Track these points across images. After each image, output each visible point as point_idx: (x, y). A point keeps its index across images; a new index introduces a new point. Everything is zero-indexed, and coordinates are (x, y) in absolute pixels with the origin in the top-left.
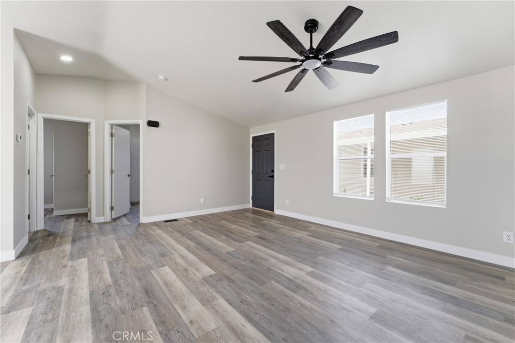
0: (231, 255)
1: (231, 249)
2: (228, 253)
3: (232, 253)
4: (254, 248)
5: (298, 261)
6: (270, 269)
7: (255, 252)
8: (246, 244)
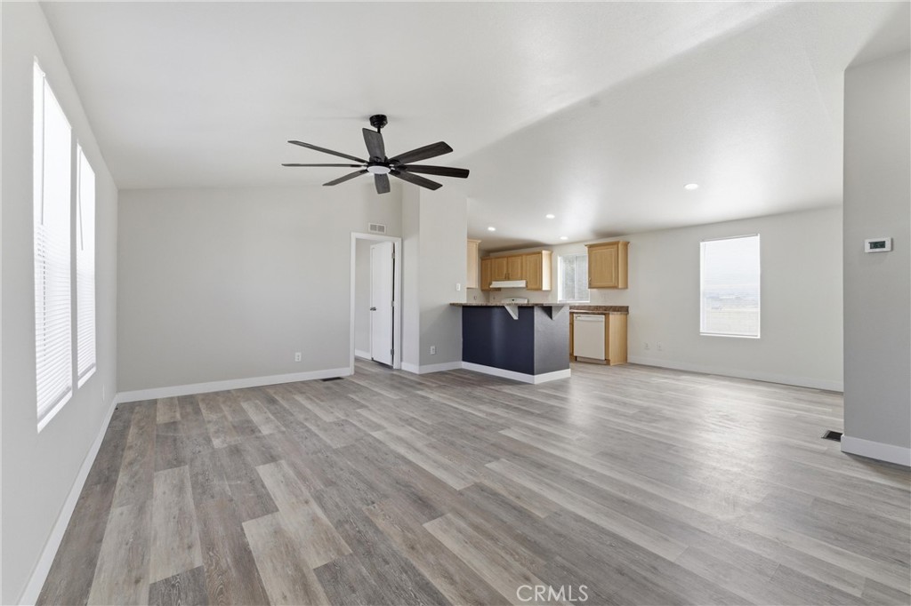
0: (489, 455)
1: (493, 465)
2: (497, 459)
3: (489, 458)
4: (446, 468)
5: (380, 442)
6: (428, 434)
7: (445, 461)
8: (464, 479)
